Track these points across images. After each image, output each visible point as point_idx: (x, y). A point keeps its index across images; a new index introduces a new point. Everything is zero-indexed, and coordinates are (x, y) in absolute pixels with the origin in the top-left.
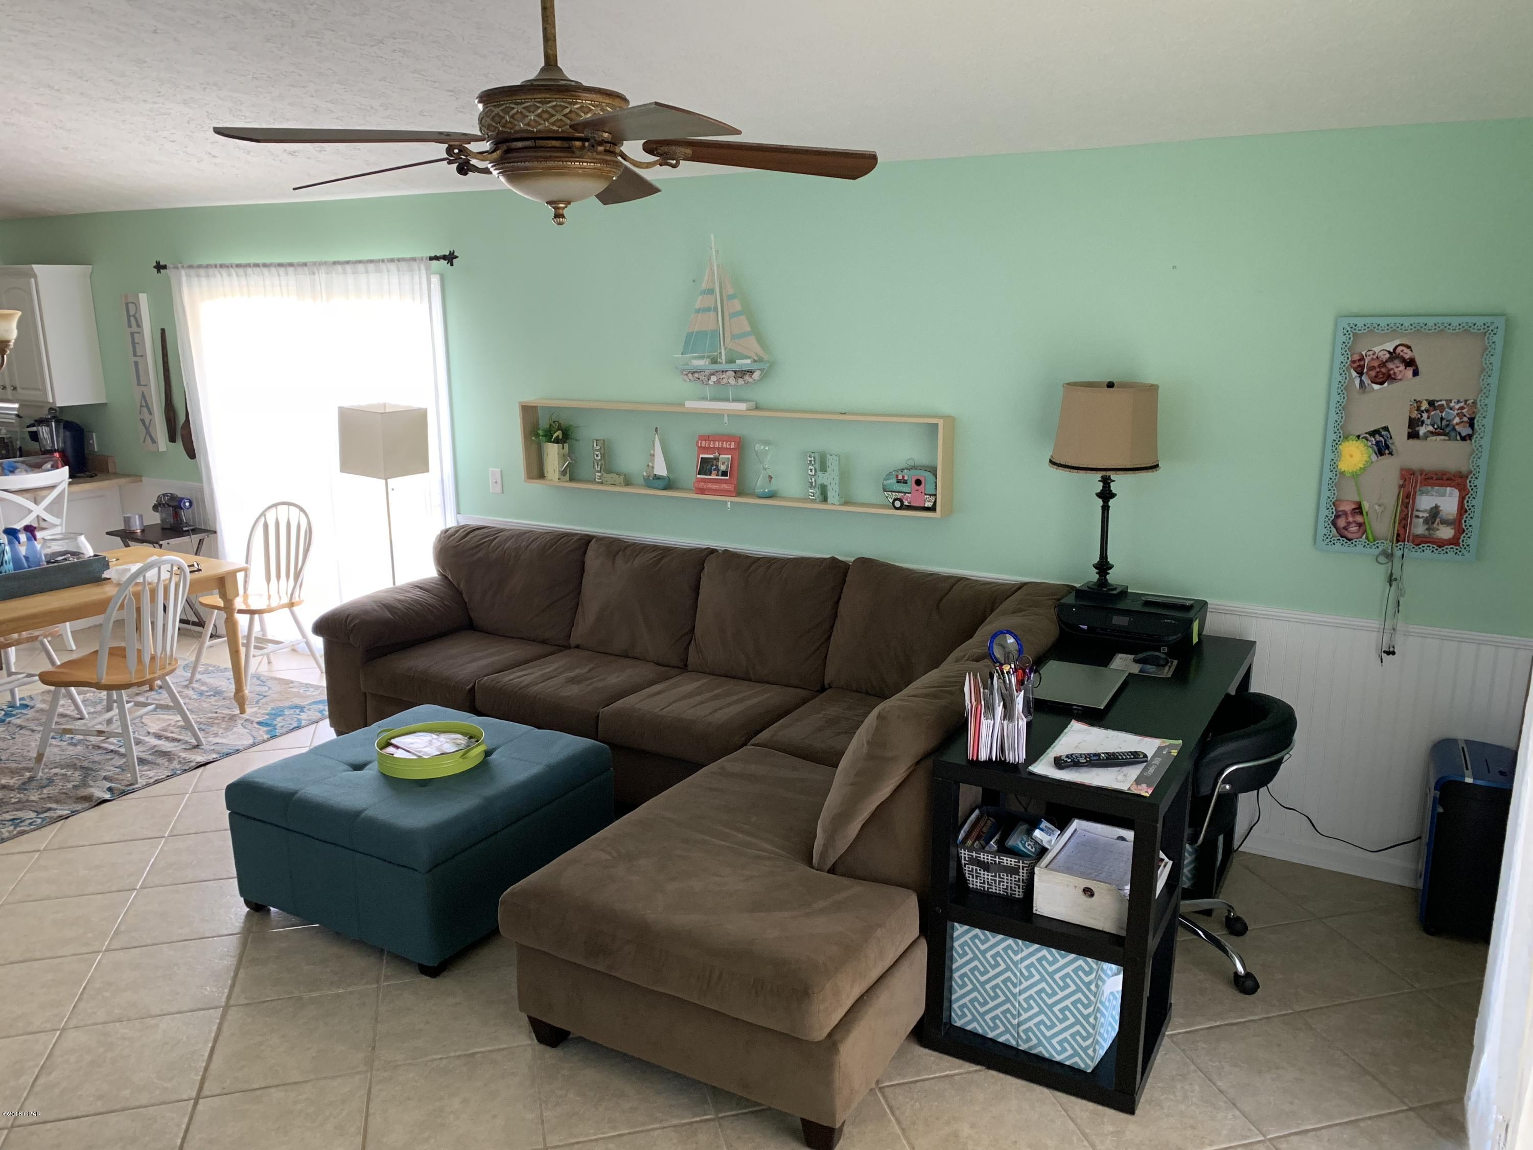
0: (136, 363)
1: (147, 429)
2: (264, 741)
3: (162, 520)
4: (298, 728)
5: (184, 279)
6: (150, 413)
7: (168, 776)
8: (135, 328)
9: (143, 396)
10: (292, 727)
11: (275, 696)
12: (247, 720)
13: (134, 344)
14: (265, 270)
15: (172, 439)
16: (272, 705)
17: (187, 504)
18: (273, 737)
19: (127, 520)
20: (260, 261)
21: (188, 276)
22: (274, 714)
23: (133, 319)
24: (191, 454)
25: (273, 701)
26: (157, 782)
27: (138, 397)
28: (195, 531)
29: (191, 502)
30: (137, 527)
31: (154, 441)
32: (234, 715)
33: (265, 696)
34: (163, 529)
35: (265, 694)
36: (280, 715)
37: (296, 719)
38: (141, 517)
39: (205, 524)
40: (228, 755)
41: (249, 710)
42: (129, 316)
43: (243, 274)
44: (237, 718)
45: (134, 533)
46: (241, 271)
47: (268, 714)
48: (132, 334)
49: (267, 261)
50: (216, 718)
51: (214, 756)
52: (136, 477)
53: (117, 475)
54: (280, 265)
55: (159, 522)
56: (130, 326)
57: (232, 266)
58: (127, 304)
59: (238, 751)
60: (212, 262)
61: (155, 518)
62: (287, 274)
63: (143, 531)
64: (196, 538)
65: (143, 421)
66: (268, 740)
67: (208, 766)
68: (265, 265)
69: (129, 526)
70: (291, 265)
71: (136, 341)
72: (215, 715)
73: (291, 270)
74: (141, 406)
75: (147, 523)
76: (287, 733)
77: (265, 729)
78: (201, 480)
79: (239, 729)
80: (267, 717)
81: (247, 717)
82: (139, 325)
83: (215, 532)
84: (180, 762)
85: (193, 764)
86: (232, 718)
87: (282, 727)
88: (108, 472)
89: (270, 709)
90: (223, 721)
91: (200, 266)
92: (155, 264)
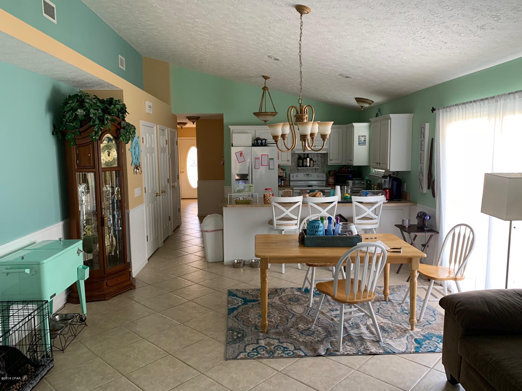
0: (421, 153)
1: (421, 182)
2: (410, 353)
3: (418, 223)
4: (433, 352)
5: (441, 113)
6: (423, 176)
7: (354, 354)
8: (423, 139)
9: (421, 168)
10: (430, 350)
11: (435, 325)
12: (411, 335)
13: (421, 145)
14: (474, 104)
15: (429, 188)
16: (430, 331)
17: (428, 218)
18: (416, 352)
19: (403, 221)
20: (472, 100)
21: (443, 112)
22: (426, 337)
23: (423, 134)
24: (434, 196)
25: (432, 328)
26: (348, 355)
27: (419, 168)
28: (429, 231)
29: (430, 217)
30: (406, 224)
31: (422, 188)
32: (407, 330)
33: (430, 324)
34: (418, 227)
35: (430, 322)
36: (429, 339)
37: (435, 346)
38: (409, 221)
39: (436, 229)
40: (389, 353)
41: (416, 329)
42: (421, 133)
43: (464, 107)
44: (407, 332)
45: (405, 227)
46: (464, 106)
47: (424, 336)
48: (421, 141)
49: (476, 99)
50: (398, 328)
51: (381, 351)
52: (414, 203)
53: (410, 201)
54: (482, 100)
55: (417, 224)
56: (421, 138)
57: (460, 104)
58: (421, 128)
59: (394, 353)
60: (452, 104)
61: (415, 222)
62: (484, 104)
63: (409, 227)
64: (429, 234)
65: (420, 179)
66: (413, 353)
67: (376, 356)
68: (475, 101)
69: (403, 224)
70: (487, 99)
71: (422, 144)
72: (400, 326)
73: (486, 102)
74: (420, 173)
75: (412, 223)
76: (426, 353)
77: (416, 345)
78: (435, 208)
79: (404, 340)
80: (422, 338)
81: (412, 334)
82: (424, 137)
83: (438, 233)
84: (364, 348)
85: (368, 352)
86: (405, 331)
87: (425, 347)
88: (407, 200)
89: (427, 333)
90: (400, 331)
91: (447, 107)
92: (432, 109)
